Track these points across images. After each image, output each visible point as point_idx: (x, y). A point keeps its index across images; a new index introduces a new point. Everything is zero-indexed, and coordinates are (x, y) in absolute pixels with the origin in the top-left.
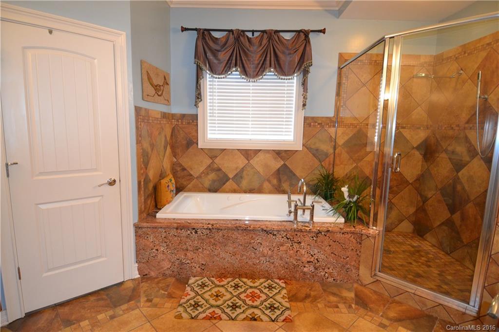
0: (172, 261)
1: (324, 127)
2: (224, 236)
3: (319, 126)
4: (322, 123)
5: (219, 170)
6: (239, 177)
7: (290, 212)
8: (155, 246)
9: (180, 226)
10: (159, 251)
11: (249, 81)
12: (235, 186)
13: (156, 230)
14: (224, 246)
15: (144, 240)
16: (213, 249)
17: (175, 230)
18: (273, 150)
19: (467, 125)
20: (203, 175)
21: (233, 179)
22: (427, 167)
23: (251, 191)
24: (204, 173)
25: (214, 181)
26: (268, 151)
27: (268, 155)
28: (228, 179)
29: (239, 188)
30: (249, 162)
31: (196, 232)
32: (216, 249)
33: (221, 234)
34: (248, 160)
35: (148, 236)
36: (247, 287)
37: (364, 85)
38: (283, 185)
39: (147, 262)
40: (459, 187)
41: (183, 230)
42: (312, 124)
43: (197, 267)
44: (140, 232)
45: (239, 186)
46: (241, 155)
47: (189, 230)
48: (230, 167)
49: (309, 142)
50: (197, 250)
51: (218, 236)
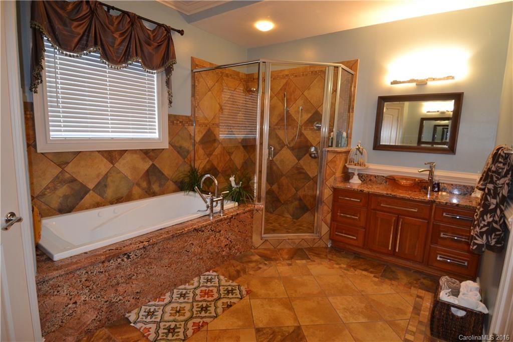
0: (98, 307)
1: (184, 125)
2: (160, 249)
3: (180, 124)
4: (182, 122)
5: (73, 180)
6: (101, 186)
7: (208, 207)
8: (70, 299)
9: (110, 256)
10: (78, 303)
11: (111, 67)
12: (98, 198)
13: (71, 276)
14: (160, 261)
15: (52, 298)
16: (148, 270)
17: (100, 265)
18: (140, 150)
19: (276, 127)
20: (48, 190)
21: (94, 189)
22: (248, 157)
23: (119, 200)
24: (49, 188)
25: (66, 197)
26: (134, 152)
27: (135, 156)
28: (86, 191)
29: (103, 200)
30: (114, 166)
31: (128, 257)
32: (151, 268)
33: (156, 249)
34: (112, 163)
35: (59, 289)
36: (192, 290)
37: (210, 90)
38: (153, 187)
39: (61, 326)
40: (274, 168)
41: (112, 261)
42: (175, 122)
43: (131, 300)
44: (45, 288)
45: (103, 197)
46: (103, 158)
47: (119, 258)
48: (88, 175)
49: (173, 141)
50: (131, 278)
51: (153, 252)
